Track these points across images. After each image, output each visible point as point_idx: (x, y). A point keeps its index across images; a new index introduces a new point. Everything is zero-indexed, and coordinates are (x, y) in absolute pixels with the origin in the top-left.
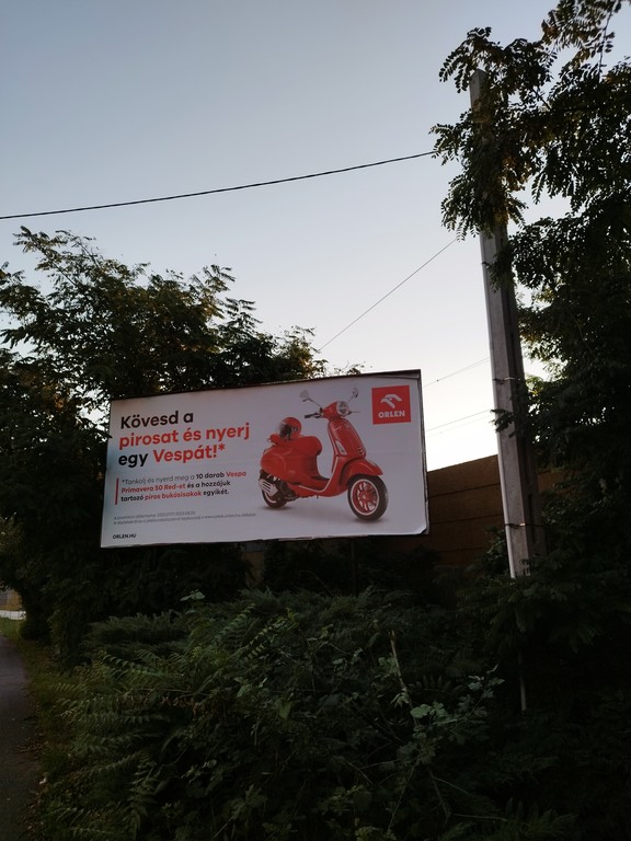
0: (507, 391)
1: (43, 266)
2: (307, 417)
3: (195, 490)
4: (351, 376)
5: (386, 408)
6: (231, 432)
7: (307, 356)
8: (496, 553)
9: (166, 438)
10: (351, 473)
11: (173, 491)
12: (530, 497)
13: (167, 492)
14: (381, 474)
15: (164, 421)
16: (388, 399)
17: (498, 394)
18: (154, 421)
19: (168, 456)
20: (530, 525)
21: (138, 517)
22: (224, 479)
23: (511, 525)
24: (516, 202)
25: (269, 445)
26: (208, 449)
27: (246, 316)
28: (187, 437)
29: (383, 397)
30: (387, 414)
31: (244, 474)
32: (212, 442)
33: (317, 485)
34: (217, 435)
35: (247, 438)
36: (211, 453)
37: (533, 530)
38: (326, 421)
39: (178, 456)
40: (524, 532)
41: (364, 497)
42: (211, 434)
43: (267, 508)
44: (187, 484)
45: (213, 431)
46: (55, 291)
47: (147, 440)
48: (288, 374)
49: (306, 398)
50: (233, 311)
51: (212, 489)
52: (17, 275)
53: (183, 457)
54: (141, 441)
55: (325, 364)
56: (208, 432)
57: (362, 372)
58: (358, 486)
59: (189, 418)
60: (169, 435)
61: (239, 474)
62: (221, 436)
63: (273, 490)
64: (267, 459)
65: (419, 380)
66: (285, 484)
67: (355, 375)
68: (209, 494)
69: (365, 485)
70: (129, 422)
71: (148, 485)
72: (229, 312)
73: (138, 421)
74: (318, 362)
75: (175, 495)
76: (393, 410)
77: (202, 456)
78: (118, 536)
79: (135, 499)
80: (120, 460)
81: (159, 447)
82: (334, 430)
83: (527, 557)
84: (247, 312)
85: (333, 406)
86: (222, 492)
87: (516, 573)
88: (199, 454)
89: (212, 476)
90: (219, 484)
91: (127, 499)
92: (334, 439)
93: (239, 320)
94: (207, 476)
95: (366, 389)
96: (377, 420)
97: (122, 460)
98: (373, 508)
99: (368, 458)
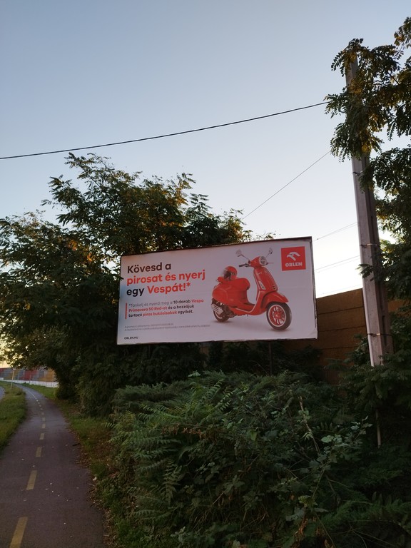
0: (369, 253)
1: (82, 176)
2: (240, 266)
3: (173, 310)
4: (267, 241)
5: (290, 260)
6: (194, 276)
7: (239, 228)
8: (361, 351)
9: (155, 279)
10: (268, 301)
11: (160, 311)
12: (383, 317)
13: (156, 311)
14: (287, 301)
15: (154, 268)
16: (291, 255)
17: (363, 254)
18: (148, 269)
19: (156, 290)
20: (383, 335)
21: (139, 326)
22: (191, 304)
23: (371, 334)
24: (376, 139)
25: (217, 283)
26: (180, 286)
27: (202, 204)
28: (167, 278)
29: (288, 253)
30: (290, 265)
31: (202, 301)
32: (183, 282)
33: (247, 308)
34: (186, 277)
35: (203, 279)
36: (182, 288)
37: (385, 338)
38: (252, 269)
39: (162, 290)
40: (380, 339)
41: (277, 316)
42: (182, 276)
43: (216, 322)
44: (168, 307)
45: (183, 275)
46: (88, 191)
47: (143, 280)
48: (227, 239)
49: (240, 254)
50: (195, 201)
51: (183, 310)
52: (67, 182)
53: (166, 290)
54: (140, 281)
55: (251, 233)
56: (180, 275)
57: (275, 238)
58: (273, 309)
59: (169, 267)
60: (156, 277)
61: (199, 301)
62: (188, 278)
63: (220, 311)
64: (216, 292)
65: (311, 243)
66: (227, 308)
67: (270, 240)
68: (181, 313)
69: (277, 308)
70: (132, 269)
71: (145, 307)
72: (192, 202)
73: (138, 269)
74: (246, 231)
75: (161, 313)
76: (295, 262)
77: (177, 290)
78: (127, 338)
79: (137, 315)
80: (128, 292)
81: (151, 284)
82: (257, 274)
83: (381, 354)
84: (203, 202)
85: (257, 259)
86: (189, 312)
87: (374, 364)
88: (175, 288)
89: (183, 302)
90: (187, 307)
91: (132, 316)
92: (257, 280)
93: (198, 207)
94: (180, 302)
95: (277, 249)
96: (284, 268)
97: (129, 292)
98: (282, 323)
99: (278, 291)
